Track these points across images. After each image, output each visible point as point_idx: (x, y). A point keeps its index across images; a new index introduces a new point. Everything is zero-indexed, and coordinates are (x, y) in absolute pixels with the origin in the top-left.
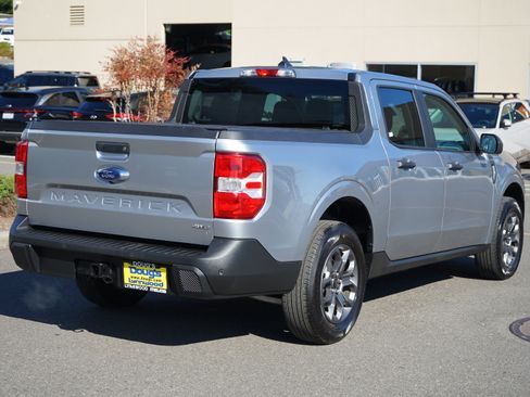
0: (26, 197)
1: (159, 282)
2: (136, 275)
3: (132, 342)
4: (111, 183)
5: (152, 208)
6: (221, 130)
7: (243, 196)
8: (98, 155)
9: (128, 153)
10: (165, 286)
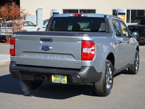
0: (15, 56)
1: (64, 80)
2: (56, 78)
3: (50, 99)
4: (46, 51)
5: (60, 58)
6: (83, 34)
7: (90, 54)
8: (41, 42)
9: (52, 42)
10: (66, 81)
